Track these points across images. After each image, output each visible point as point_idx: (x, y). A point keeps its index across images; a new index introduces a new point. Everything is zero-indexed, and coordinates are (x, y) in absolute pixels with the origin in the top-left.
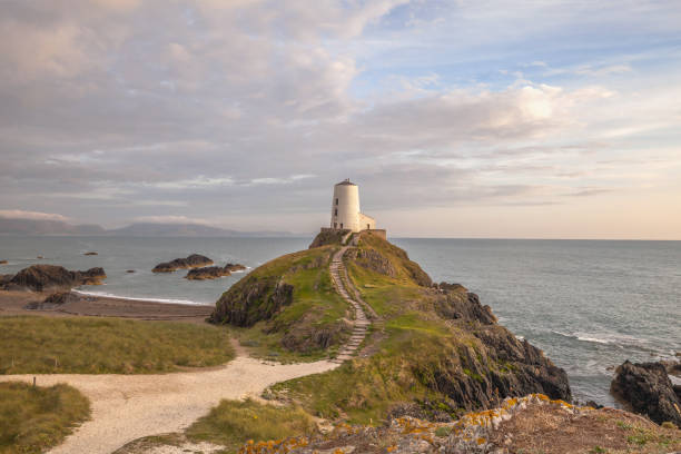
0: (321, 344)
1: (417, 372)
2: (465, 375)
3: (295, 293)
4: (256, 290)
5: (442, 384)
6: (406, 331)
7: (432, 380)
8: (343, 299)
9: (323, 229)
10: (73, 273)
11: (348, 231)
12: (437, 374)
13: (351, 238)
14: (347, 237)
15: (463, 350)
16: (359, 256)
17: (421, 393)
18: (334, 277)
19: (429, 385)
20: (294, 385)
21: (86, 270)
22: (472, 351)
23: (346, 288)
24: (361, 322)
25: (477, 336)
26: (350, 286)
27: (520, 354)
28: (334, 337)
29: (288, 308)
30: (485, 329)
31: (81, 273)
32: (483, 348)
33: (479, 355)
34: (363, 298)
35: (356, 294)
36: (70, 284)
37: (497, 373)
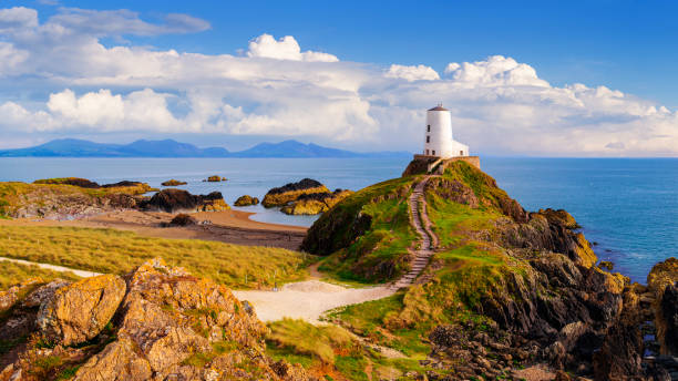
0: (384, 271)
1: (465, 298)
2: (510, 300)
3: (374, 222)
4: (340, 219)
5: (488, 309)
6: (463, 262)
7: (479, 305)
8: (414, 230)
9: (416, 156)
10: (195, 197)
11: (437, 159)
12: (483, 299)
13: (437, 167)
14: (434, 165)
15: (510, 277)
16: (440, 185)
17: (466, 316)
18: (411, 209)
19: (475, 309)
20: (349, 311)
21: (207, 194)
22: (519, 278)
23: (420, 219)
24: (424, 252)
25: (532, 264)
26: (424, 216)
27: (572, 281)
28: (397, 266)
29: (361, 238)
30: (544, 257)
31: (203, 197)
32: (533, 275)
33: (527, 282)
34: (433, 229)
35: (428, 224)
36: (192, 207)
37: (544, 298)
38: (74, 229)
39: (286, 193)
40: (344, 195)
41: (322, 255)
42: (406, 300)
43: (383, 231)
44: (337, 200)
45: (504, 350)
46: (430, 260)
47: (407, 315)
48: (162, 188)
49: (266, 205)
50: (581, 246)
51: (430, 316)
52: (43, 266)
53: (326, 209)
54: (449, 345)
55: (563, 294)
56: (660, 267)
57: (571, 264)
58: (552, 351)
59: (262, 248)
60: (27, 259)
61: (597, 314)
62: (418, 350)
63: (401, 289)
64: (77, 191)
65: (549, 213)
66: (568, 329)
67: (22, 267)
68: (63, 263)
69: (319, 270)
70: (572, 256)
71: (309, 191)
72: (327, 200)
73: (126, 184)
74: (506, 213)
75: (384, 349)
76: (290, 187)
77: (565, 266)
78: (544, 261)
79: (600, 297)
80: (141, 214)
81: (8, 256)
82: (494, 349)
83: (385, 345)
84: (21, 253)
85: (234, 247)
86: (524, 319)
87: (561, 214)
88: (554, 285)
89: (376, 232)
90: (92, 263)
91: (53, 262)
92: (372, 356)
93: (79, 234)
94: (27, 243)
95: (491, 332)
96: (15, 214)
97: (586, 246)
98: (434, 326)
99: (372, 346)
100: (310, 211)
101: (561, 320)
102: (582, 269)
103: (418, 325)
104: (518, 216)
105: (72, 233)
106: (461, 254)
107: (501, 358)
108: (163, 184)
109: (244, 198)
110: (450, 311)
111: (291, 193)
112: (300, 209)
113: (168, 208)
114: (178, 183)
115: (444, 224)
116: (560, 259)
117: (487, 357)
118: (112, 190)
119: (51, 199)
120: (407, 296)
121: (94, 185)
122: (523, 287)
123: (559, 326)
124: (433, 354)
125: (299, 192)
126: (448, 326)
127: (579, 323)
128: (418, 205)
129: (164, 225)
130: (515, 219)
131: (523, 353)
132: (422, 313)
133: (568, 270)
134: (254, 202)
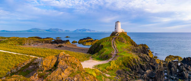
0: (106, 57)
1: (124, 63)
2: (134, 64)
3: (104, 46)
4: (96, 46)
5: (129, 66)
6: (124, 55)
7: (127, 65)
8: (112, 48)
9: (113, 32)
10: (63, 41)
11: (118, 32)
12: (128, 64)
13: (118, 34)
15: (134, 59)
16: (118, 38)
17: (124, 68)
18: (112, 44)
19: (126, 66)
20: (99, 66)
22: (136, 59)
23: (114, 46)
24: (115, 53)
25: (139, 56)
26: (115, 45)
27: (148, 60)
28: (109, 56)
29: (101, 50)
30: (142, 55)
31: (65, 41)
32: (139, 59)
33: (138, 60)
34: (116, 48)
35: (116, 47)
36: (63, 43)
37: (142, 64)
38: (37, 48)
39: (83, 40)
40: (97, 41)
41: (93, 54)
42: (111, 64)
43: (106, 48)
44: (95, 42)
45: (133, 76)
46: (116, 55)
47: (111, 67)
48: (56, 39)
49: (79, 43)
50: (150, 53)
51: (116, 67)
52: (31, 56)
53: (93, 44)
54: (121, 74)
55: (146, 63)
56: (167, 57)
57: (148, 56)
58: (144, 76)
59: (78, 53)
60: (27, 54)
61: (154, 68)
62: (114, 75)
63: (110, 61)
64: (37, 40)
65: (142, 45)
66: (147, 71)
67: (26, 56)
68: (35, 55)
69: (92, 58)
70: (148, 55)
71: (89, 40)
72: (93, 42)
73: (48, 38)
74: (133, 45)
75: (106, 74)
76: (84, 39)
77: (146, 57)
78: (141, 55)
79: (154, 64)
80: (51, 45)
81: (23, 54)
82: (130, 75)
83: (106, 73)
84: (26, 53)
85: (72, 52)
86: (137, 69)
87: (145, 45)
88: (144, 61)
89: (104, 49)
90: (41, 55)
91: (33, 55)
92: (104, 76)
93: (38, 49)
94: (27, 51)
95: (129, 71)
96: (24, 45)
97: (151, 52)
98: (117, 70)
99: (104, 74)
100: (89, 44)
101: (145, 69)
102: (150, 58)
103: (113, 69)
104: (135, 45)
105: (37, 49)
106: (123, 53)
107: (132, 78)
108: (56, 38)
109: (74, 41)
110: (121, 66)
111: (85, 40)
112: (87, 44)
113: (57, 43)
114: (59, 38)
115: (119, 47)
116: (145, 55)
117: (129, 77)
118: (45, 39)
119: (32, 41)
120: (111, 63)
121: (41, 38)
122: (137, 62)
123: (145, 71)
124: (117, 76)
125: (87, 40)
126: (120, 70)
127: (150, 70)
128: (113, 43)
129: (56, 47)
130: (135, 46)
131: (137, 76)
132: (114, 67)
133: (147, 58)
134: (76, 42)
